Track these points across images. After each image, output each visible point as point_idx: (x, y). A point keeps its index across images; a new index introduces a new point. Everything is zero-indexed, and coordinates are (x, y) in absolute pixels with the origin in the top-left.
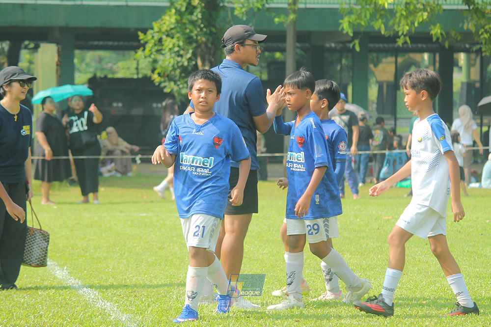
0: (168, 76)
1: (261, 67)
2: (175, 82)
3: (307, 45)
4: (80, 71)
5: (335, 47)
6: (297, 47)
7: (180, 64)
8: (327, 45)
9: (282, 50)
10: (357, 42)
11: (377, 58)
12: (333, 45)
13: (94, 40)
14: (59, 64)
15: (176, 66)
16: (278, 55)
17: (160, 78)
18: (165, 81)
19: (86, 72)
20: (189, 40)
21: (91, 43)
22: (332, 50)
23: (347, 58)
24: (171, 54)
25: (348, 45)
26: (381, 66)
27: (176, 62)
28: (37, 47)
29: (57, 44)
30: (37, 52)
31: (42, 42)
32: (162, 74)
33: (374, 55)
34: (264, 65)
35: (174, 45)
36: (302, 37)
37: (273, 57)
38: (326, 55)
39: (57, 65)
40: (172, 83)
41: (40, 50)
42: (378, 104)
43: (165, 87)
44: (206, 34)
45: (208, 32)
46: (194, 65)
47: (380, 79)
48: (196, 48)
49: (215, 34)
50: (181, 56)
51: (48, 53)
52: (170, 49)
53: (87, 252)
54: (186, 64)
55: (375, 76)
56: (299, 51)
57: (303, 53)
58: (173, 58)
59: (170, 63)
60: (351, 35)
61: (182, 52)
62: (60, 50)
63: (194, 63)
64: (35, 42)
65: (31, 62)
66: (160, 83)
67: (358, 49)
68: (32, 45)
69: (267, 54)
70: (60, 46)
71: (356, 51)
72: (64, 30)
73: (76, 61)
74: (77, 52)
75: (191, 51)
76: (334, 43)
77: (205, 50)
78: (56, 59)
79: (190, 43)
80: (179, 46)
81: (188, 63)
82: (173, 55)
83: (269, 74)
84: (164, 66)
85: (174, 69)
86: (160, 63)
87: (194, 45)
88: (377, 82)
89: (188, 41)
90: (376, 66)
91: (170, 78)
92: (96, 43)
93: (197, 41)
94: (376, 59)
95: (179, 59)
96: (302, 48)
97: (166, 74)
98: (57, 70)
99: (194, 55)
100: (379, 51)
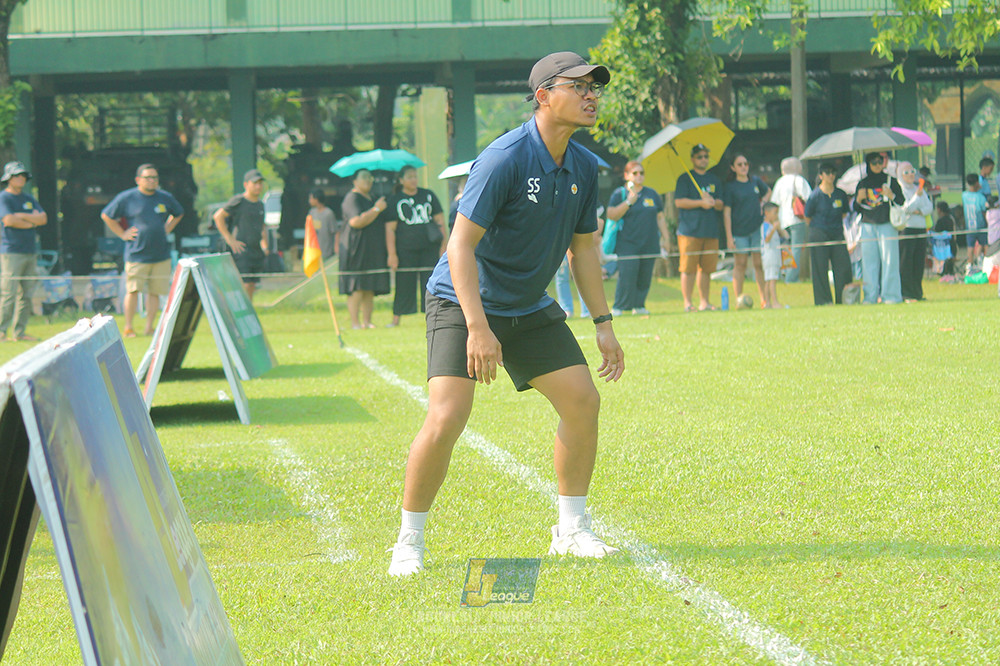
0: (614, 129)
1: (757, 109)
2: (625, 138)
3: (825, 73)
4: (484, 125)
5: (868, 75)
6: (810, 77)
7: (632, 110)
8: (857, 73)
9: (787, 83)
10: (900, 68)
11: (933, 89)
12: (865, 73)
13: (504, 80)
14: (452, 117)
15: (625, 113)
16: (782, 90)
17: (602, 132)
18: (610, 137)
19: (494, 127)
20: (646, 72)
21: (500, 83)
22: (863, 80)
23: (887, 90)
24: (617, 95)
25: (887, 71)
26: (939, 101)
27: (625, 107)
28: (419, 93)
29: (448, 87)
30: (418, 100)
31: (427, 86)
32: (606, 126)
33: (929, 84)
34: (762, 106)
35: (621, 80)
36: (816, 62)
37: (776, 93)
38: (855, 87)
39: (448, 119)
40: (621, 139)
41: (421, 97)
42: (938, 158)
43: (611, 145)
44: (669, 63)
45: (672, 60)
46: (653, 110)
47: (939, 121)
48: (656, 83)
49: (683, 62)
50: (633, 97)
51: (434, 102)
52: (616, 88)
53: (495, 395)
54: (640, 109)
55: (932, 117)
56: (812, 83)
57: (819, 87)
58: (620, 101)
59: (616, 108)
60: (891, 59)
61: (633, 92)
62: (451, 96)
63: (653, 107)
64: (417, 87)
65: (411, 116)
66: (603, 140)
67: (902, 78)
68: (413, 91)
69: (766, 90)
70: (450, 90)
71: (900, 82)
72: (457, 65)
73: (479, 111)
74: (480, 99)
75: (647, 90)
76: (866, 69)
77: (668, 86)
78: (446, 110)
79: (646, 78)
80: (629, 83)
81: (644, 107)
82: (621, 97)
83: (769, 121)
84: (608, 113)
85: (622, 117)
87: (652, 80)
88: (936, 126)
89: (643, 74)
90: (931, 101)
91: (617, 132)
92: (508, 83)
93: (656, 75)
94: (931, 91)
95: (631, 102)
96: (818, 80)
97: (612, 125)
98: (448, 126)
99: (653, 93)
100: (934, 78)
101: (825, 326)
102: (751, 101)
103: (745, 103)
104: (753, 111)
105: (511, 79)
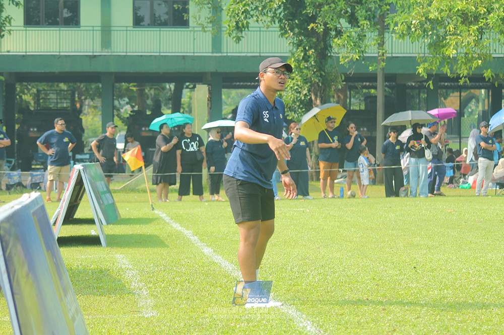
0: (290, 108)
1: (360, 100)
2: (295, 112)
3: (393, 84)
4: (226, 104)
5: (415, 85)
6: (386, 86)
7: (299, 99)
8: (409, 84)
9: (375, 88)
10: (431, 82)
11: (446, 93)
12: (413, 84)
13: (236, 82)
14: (210, 99)
15: (295, 100)
16: (373, 91)
19: (231, 105)
20: (306, 81)
21: (234, 84)
22: (412, 87)
23: (424, 93)
25: (425, 84)
26: (449, 99)
27: (295, 97)
28: (194, 87)
29: (208, 85)
30: (194, 90)
31: (198, 84)
33: (444, 91)
34: (362, 99)
35: (294, 84)
36: (389, 78)
37: (369, 93)
38: (408, 91)
39: (208, 100)
40: (293, 113)
41: (196, 89)
44: (317, 76)
45: (319, 75)
46: (309, 99)
48: (311, 86)
49: (325, 76)
50: (300, 93)
51: (201, 92)
52: (291, 87)
53: (228, 236)
54: (303, 98)
55: (445, 106)
56: (387, 89)
57: (390, 91)
58: (293, 94)
59: (291, 98)
60: (426, 77)
61: (300, 90)
62: (210, 89)
63: (309, 97)
64: (194, 84)
65: (190, 98)
67: (432, 87)
68: (191, 86)
69: (364, 91)
70: (210, 86)
71: (431, 89)
72: (214, 74)
73: (223, 97)
74: (224, 91)
75: (306, 89)
76: (414, 82)
77: (317, 87)
78: (207, 96)
79: (306, 83)
80: (298, 85)
81: (305, 97)
82: (293, 92)
83: (366, 106)
85: (294, 102)
86: (284, 97)
87: (309, 84)
89: (304, 81)
90: (445, 99)
92: (238, 84)
93: (311, 82)
95: (298, 95)
96: (389, 87)
97: (289, 106)
98: (208, 104)
99: (309, 91)
100: (447, 88)
101: (390, 207)
102: (357, 96)
103: (354, 97)
104: (358, 101)
105: (240, 82)
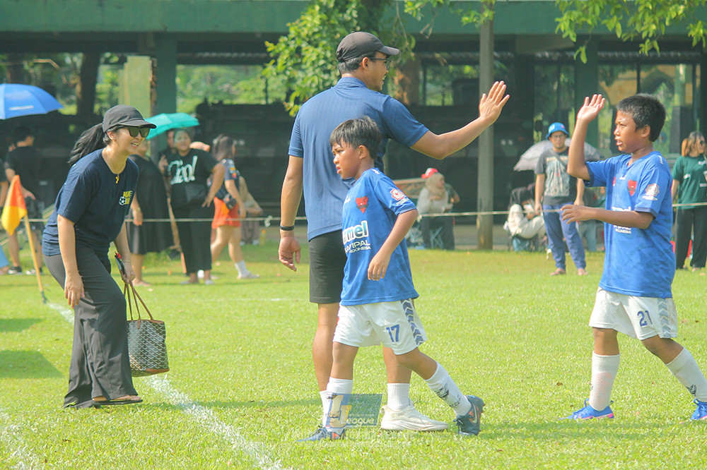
1: (444, 86)
3: (509, 54)
4: (183, 95)
5: (550, 57)
6: (496, 58)
8: (539, 55)
9: (474, 63)
10: (583, 49)
11: (612, 72)
12: (547, 54)
13: (204, 51)
14: (154, 85)
16: (468, 69)
19: (192, 97)
21: (200, 54)
22: (546, 62)
23: (567, 72)
24: (314, 70)
25: (569, 54)
26: (616, 84)
27: (321, 81)
28: (122, 62)
29: (152, 56)
30: (123, 68)
31: (130, 55)
33: (607, 68)
34: (447, 84)
35: (318, 56)
36: (502, 43)
37: (461, 73)
38: (537, 68)
39: (152, 87)
41: (126, 65)
50: (328, 72)
51: (138, 70)
52: (313, 62)
56: (497, 64)
57: (504, 67)
58: (318, 75)
59: (313, 82)
60: (574, 39)
61: (329, 67)
62: (155, 65)
64: (120, 54)
65: (114, 83)
67: (584, 59)
68: (115, 59)
69: (451, 67)
70: (155, 59)
71: (583, 63)
72: (161, 36)
73: (178, 80)
74: (180, 68)
76: (548, 51)
78: (150, 78)
80: (325, 58)
82: (317, 71)
83: (455, 98)
84: (304, 86)
86: (299, 82)
88: (610, 108)
90: (608, 84)
92: (207, 54)
94: (609, 74)
95: (326, 77)
96: (501, 60)
98: (151, 94)
100: (613, 62)
102: (438, 79)
103: (432, 82)
104: (440, 88)
105: (210, 51)
